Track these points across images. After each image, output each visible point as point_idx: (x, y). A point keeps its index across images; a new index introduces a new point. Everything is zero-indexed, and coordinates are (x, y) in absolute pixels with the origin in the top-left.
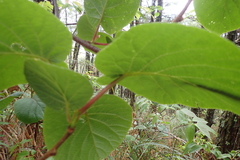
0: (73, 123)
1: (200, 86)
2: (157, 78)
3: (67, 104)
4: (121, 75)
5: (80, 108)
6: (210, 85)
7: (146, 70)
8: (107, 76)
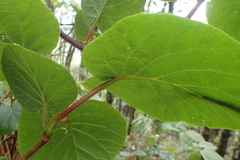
0: (49, 130)
1: (206, 98)
2: (157, 86)
3: (45, 105)
4: (113, 78)
5: (60, 112)
6: (217, 96)
7: (143, 73)
8: (96, 77)
